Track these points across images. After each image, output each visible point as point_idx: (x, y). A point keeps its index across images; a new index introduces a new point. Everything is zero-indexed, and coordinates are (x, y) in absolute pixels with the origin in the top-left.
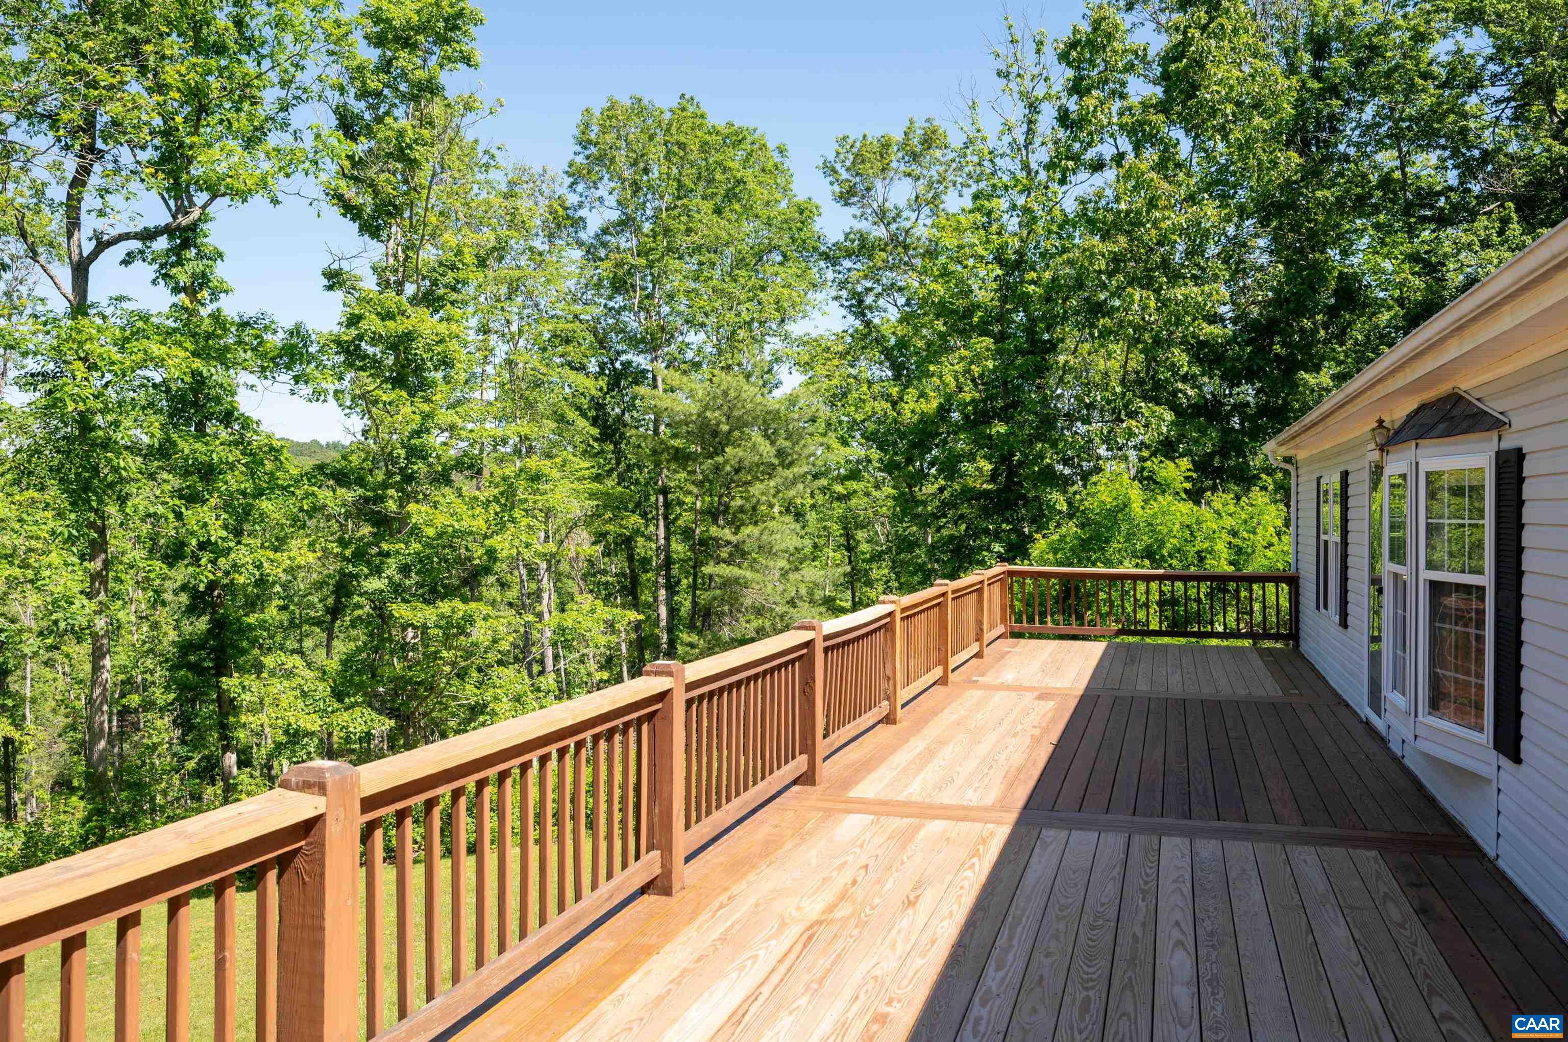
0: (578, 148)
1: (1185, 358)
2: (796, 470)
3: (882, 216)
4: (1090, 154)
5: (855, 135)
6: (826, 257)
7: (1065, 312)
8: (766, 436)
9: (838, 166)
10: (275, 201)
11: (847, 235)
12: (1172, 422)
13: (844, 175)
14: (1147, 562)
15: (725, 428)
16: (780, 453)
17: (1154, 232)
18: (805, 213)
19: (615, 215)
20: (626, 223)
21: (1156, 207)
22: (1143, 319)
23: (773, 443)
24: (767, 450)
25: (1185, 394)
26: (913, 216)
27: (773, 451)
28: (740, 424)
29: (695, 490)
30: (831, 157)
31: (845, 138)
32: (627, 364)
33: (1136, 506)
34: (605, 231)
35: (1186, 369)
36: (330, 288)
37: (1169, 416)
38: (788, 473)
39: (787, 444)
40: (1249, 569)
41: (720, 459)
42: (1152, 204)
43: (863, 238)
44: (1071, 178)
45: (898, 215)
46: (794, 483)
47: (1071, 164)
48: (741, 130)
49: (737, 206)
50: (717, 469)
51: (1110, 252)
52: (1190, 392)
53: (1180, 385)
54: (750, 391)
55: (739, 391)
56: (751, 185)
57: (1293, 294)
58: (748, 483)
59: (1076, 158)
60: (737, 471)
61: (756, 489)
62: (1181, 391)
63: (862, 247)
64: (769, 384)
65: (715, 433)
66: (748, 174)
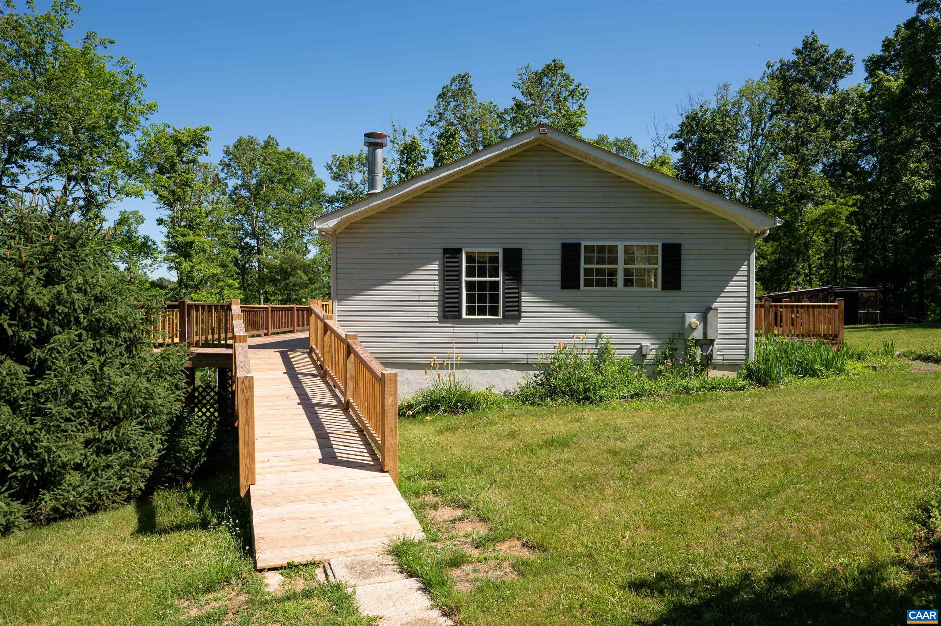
0: (225, 155)
2: (316, 285)
3: (350, 187)
5: (340, 154)
6: (328, 202)
8: (304, 272)
9: (333, 167)
10: (143, 198)
11: (337, 192)
13: (335, 170)
15: (290, 270)
16: (310, 279)
18: (319, 186)
19: (240, 182)
20: (245, 186)
23: (307, 275)
24: (305, 277)
26: (363, 187)
27: (307, 279)
28: (294, 269)
29: (279, 293)
30: (330, 163)
31: (335, 156)
32: (247, 244)
34: (236, 188)
36: (159, 224)
38: (313, 286)
39: (312, 276)
41: (288, 281)
43: (343, 193)
45: (357, 186)
46: (315, 289)
48: (293, 153)
49: (292, 183)
50: (287, 284)
54: (299, 257)
55: (295, 257)
56: (298, 175)
58: (298, 290)
60: (294, 286)
61: (301, 292)
63: (343, 197)
64: (306, 251)
65: (286, 272)
66: (296, 172)
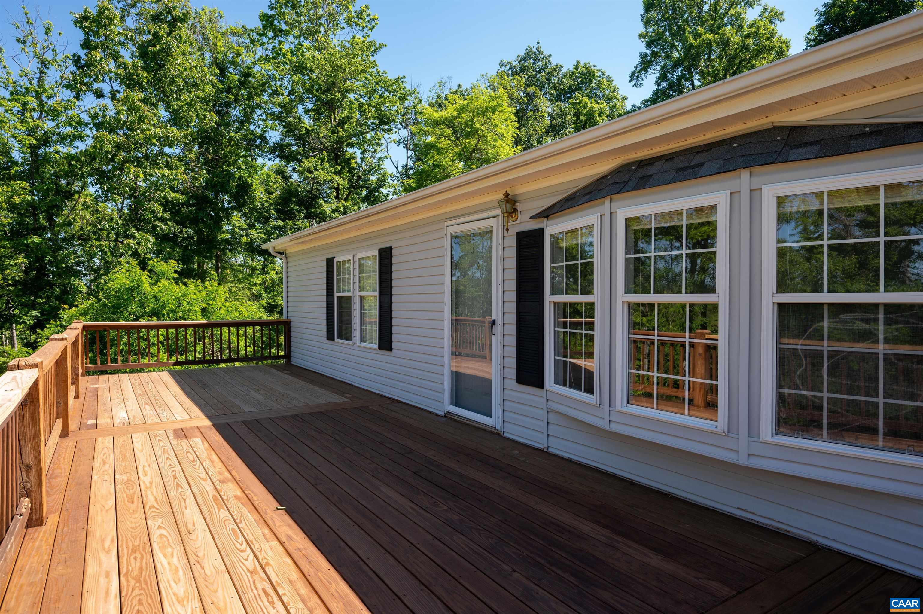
1: (161, 209)
4: (96, 86)
7: (83, 173)
12: (154, 243)
14: (155, 318)
17: (141, 135)
21: (143, 121)
22: (136, 183)
25: (161, 229)
33: (146, 286)
35: (161, 214)
37: (152, 239)
40: (213, 320)
42: (141, 120)
44: (83, 96)
47: (84, 88)
51: (115, 142)
52: (164, 227)
53: (158, 223)
57: (219, 182)
59: (88, 85)
62: (158, 226)
